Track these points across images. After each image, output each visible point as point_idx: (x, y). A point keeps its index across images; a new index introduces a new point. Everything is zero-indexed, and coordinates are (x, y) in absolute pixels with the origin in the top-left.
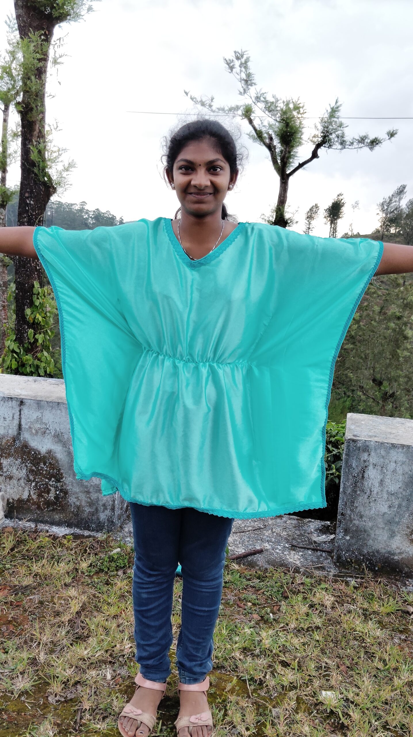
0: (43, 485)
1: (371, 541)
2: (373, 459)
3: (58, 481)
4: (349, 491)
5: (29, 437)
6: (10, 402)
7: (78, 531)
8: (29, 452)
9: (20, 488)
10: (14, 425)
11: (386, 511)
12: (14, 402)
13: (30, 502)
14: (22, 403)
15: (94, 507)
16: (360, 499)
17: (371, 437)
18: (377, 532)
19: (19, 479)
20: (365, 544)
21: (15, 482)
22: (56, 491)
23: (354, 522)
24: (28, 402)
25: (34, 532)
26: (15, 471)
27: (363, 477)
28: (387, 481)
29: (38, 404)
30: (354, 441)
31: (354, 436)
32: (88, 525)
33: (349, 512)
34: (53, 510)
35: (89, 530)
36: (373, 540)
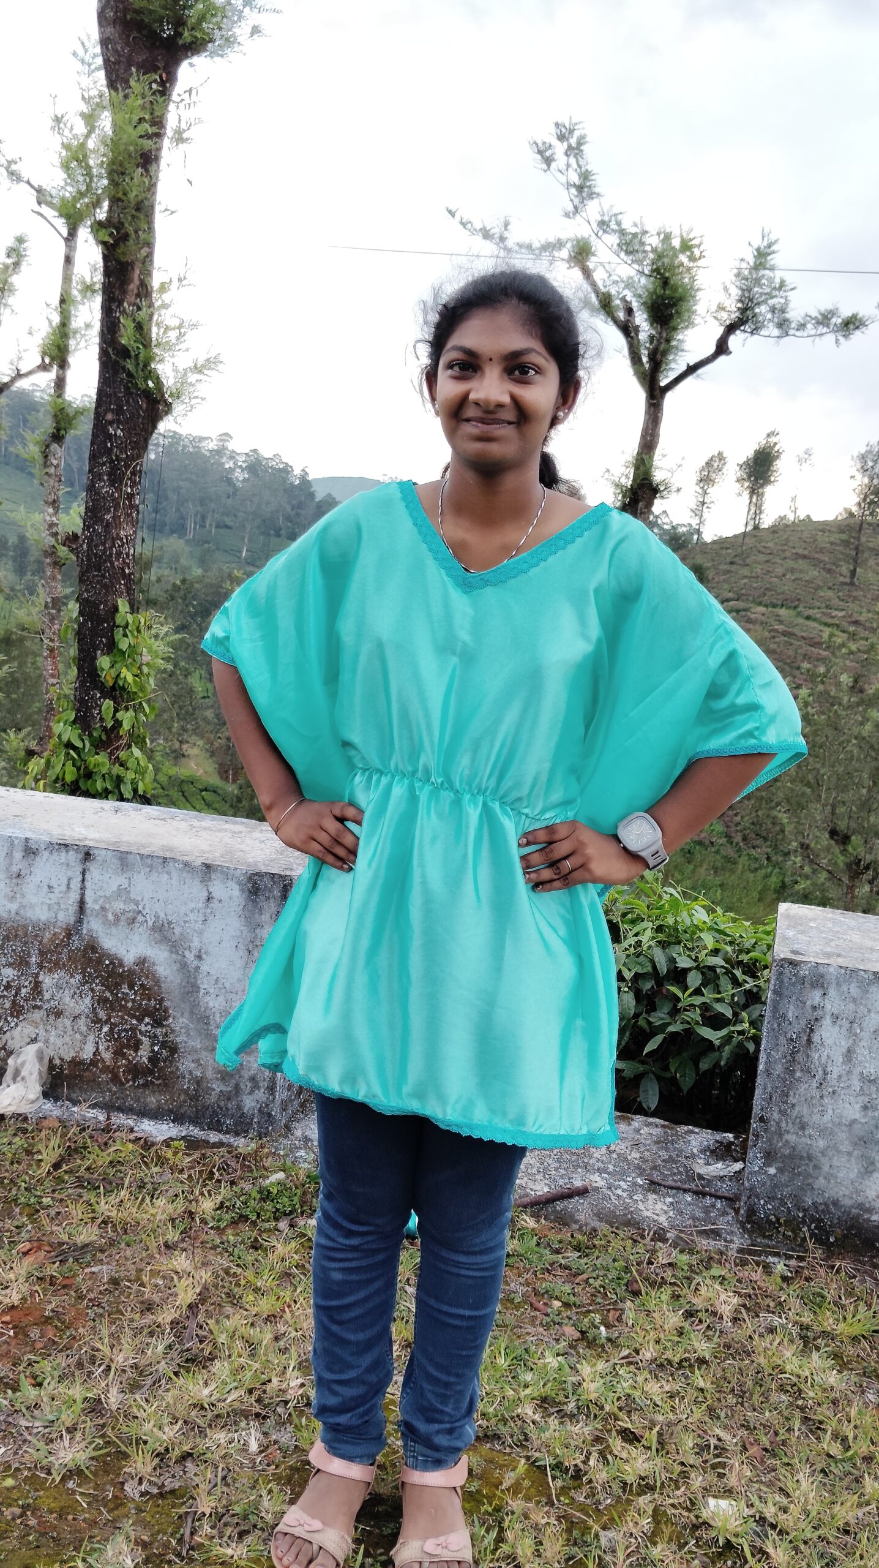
0: (125, 1030)
1: (821, 1180)
2: (833, 1003)
3: (158, 1023)
4: (778, 1070)
5: (100, 929)
6: (63, 854)
7: (196, 1132)
8: (99, 962)
9: (78, 1036)
10: (71, 901)
11: (857, 1116)
12: (71, 853)
13: (97, 1068)
14: (87, 855)
15: (233, 1082)
16: (802, 1088)
17: (829, 955)
18: (835, 1163)
19: (75, 1018)
20: (808, 1184)
21: (68, 1023)
22: (153, 1045)
23: (787, 1137)
24: (100, 855)
25: (103, 1130)
26: (67, 999)
27: (809, 1041)
28: (862, 1052)
29: (121, 859)
30: (792, 963)
31: (794, 952)
32: (218, 1121)
33: (776, 1116)
34: (145, 1085)
35: (220, 1131)
36: (825, 1178)
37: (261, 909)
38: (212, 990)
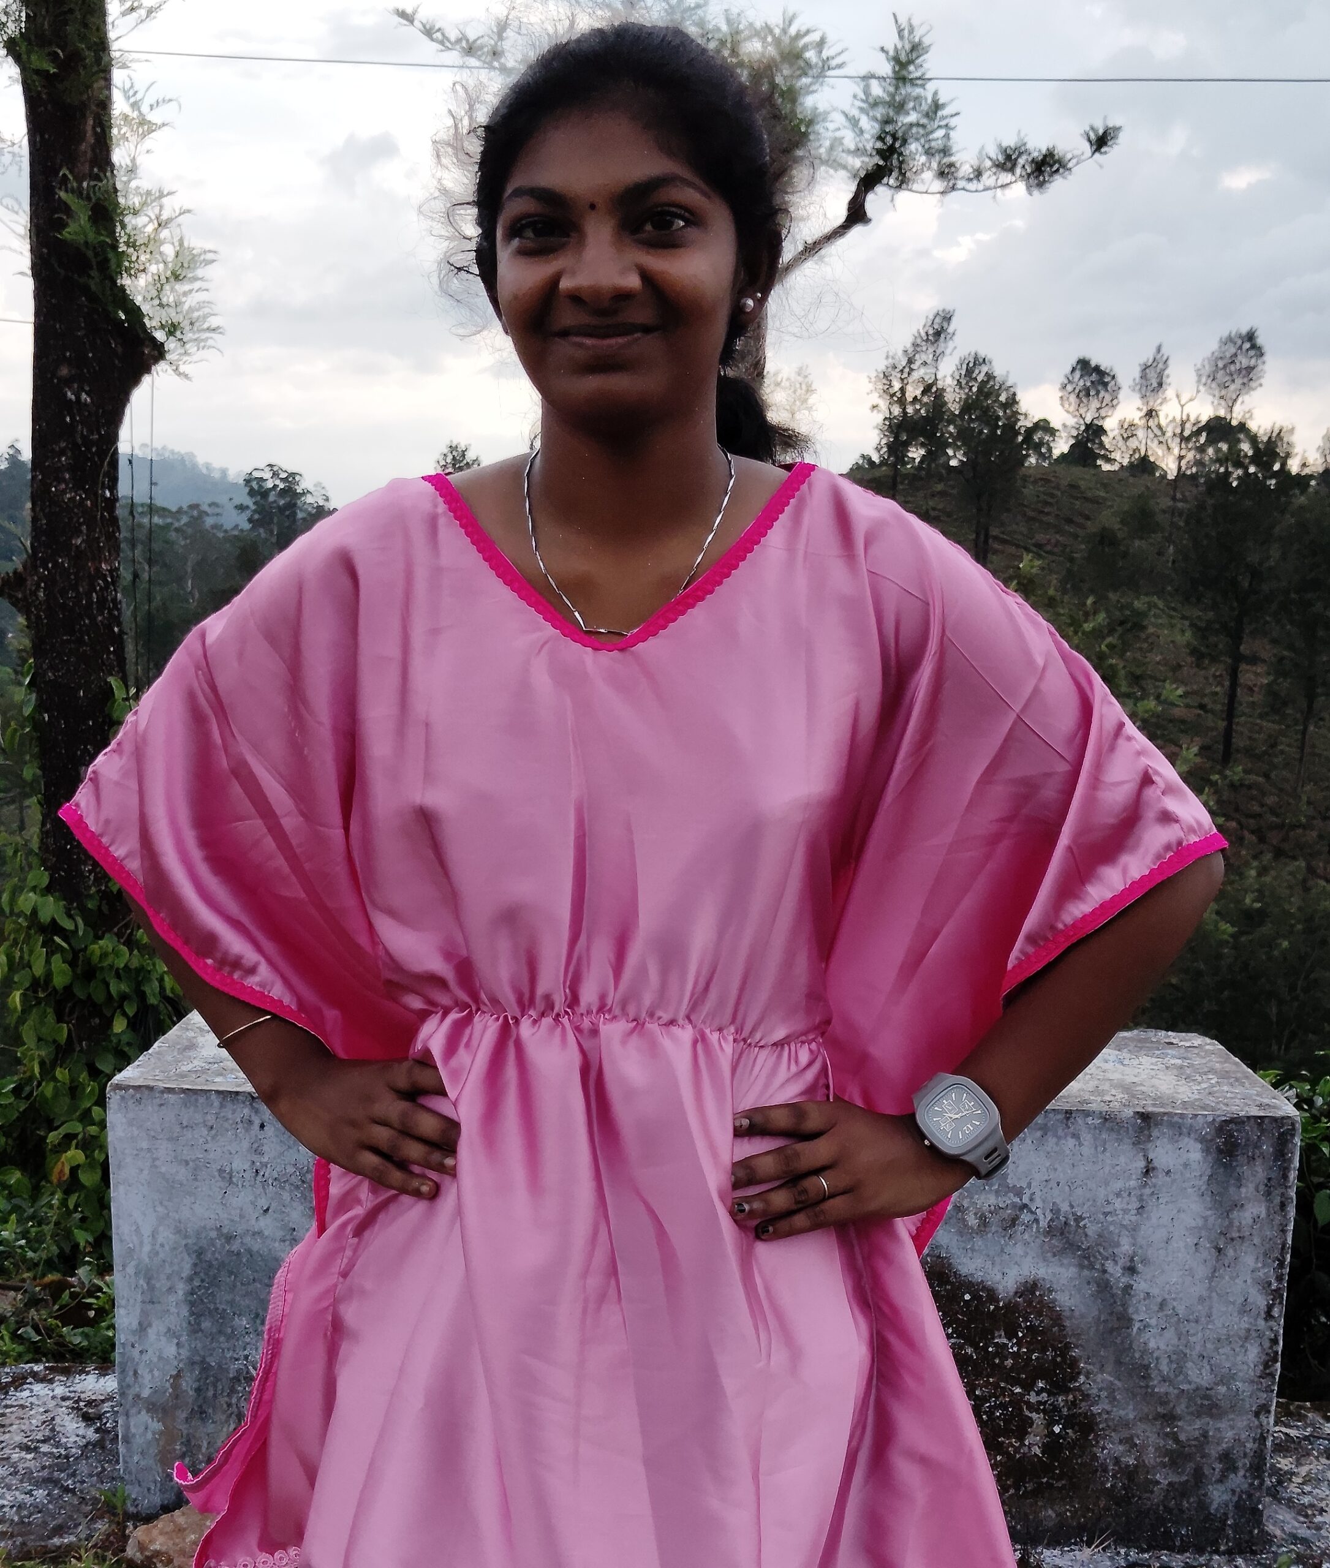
37: (1239, 1179)
38: (1153, 1322)
